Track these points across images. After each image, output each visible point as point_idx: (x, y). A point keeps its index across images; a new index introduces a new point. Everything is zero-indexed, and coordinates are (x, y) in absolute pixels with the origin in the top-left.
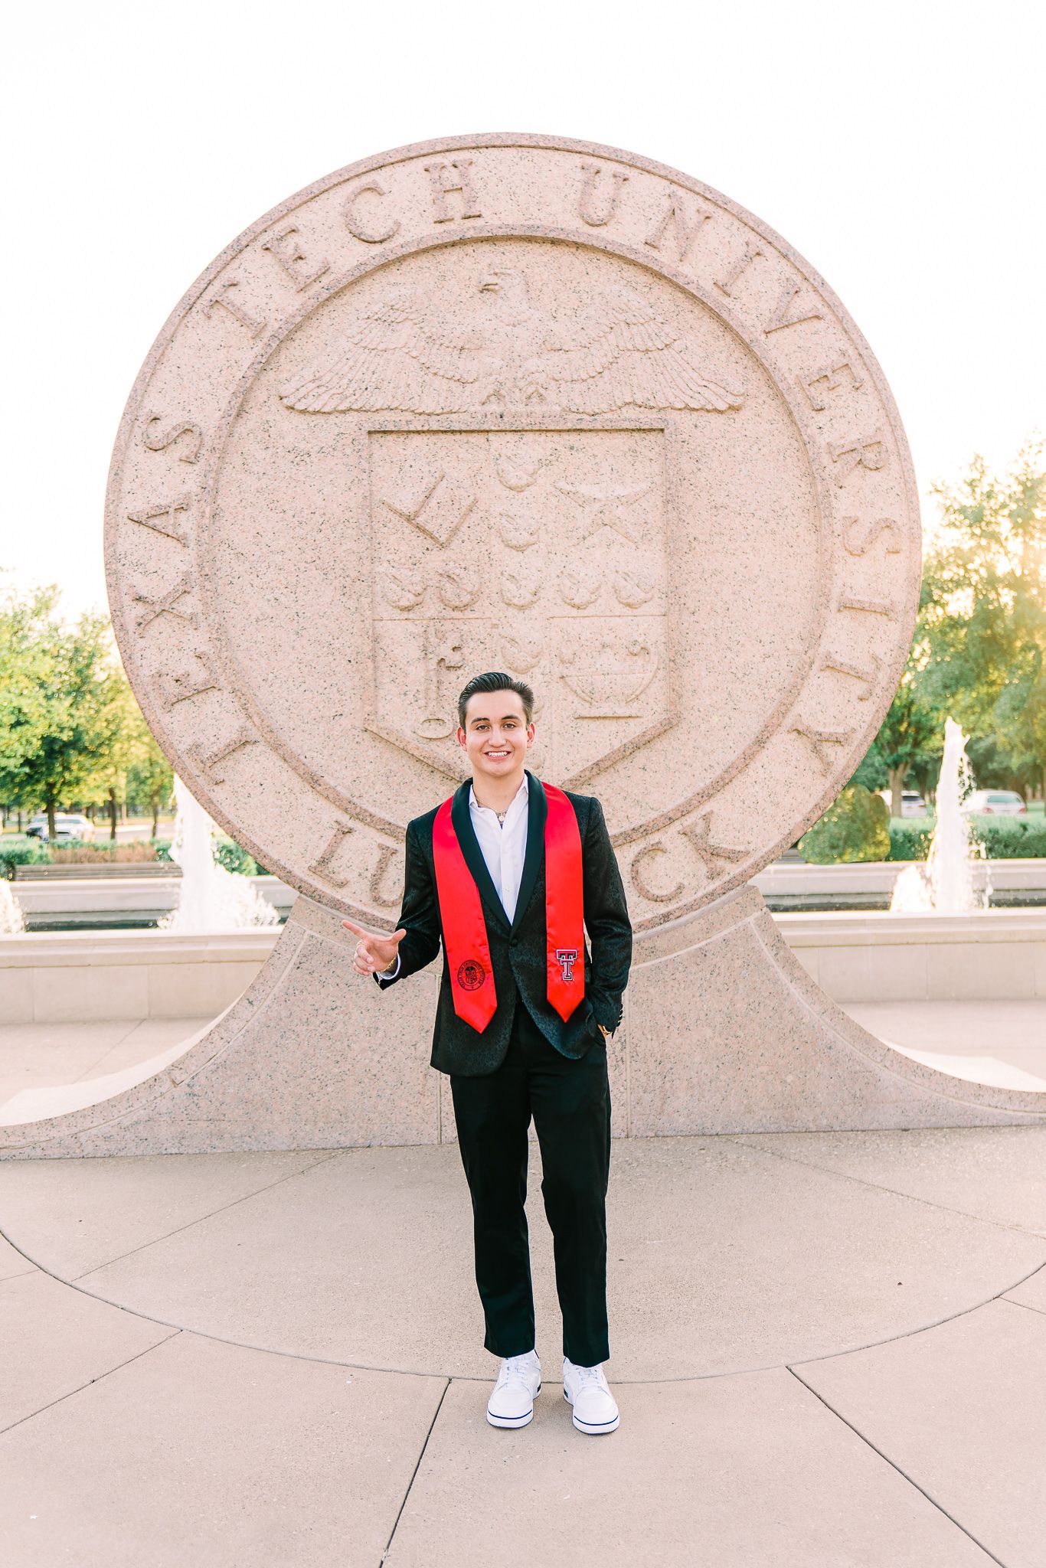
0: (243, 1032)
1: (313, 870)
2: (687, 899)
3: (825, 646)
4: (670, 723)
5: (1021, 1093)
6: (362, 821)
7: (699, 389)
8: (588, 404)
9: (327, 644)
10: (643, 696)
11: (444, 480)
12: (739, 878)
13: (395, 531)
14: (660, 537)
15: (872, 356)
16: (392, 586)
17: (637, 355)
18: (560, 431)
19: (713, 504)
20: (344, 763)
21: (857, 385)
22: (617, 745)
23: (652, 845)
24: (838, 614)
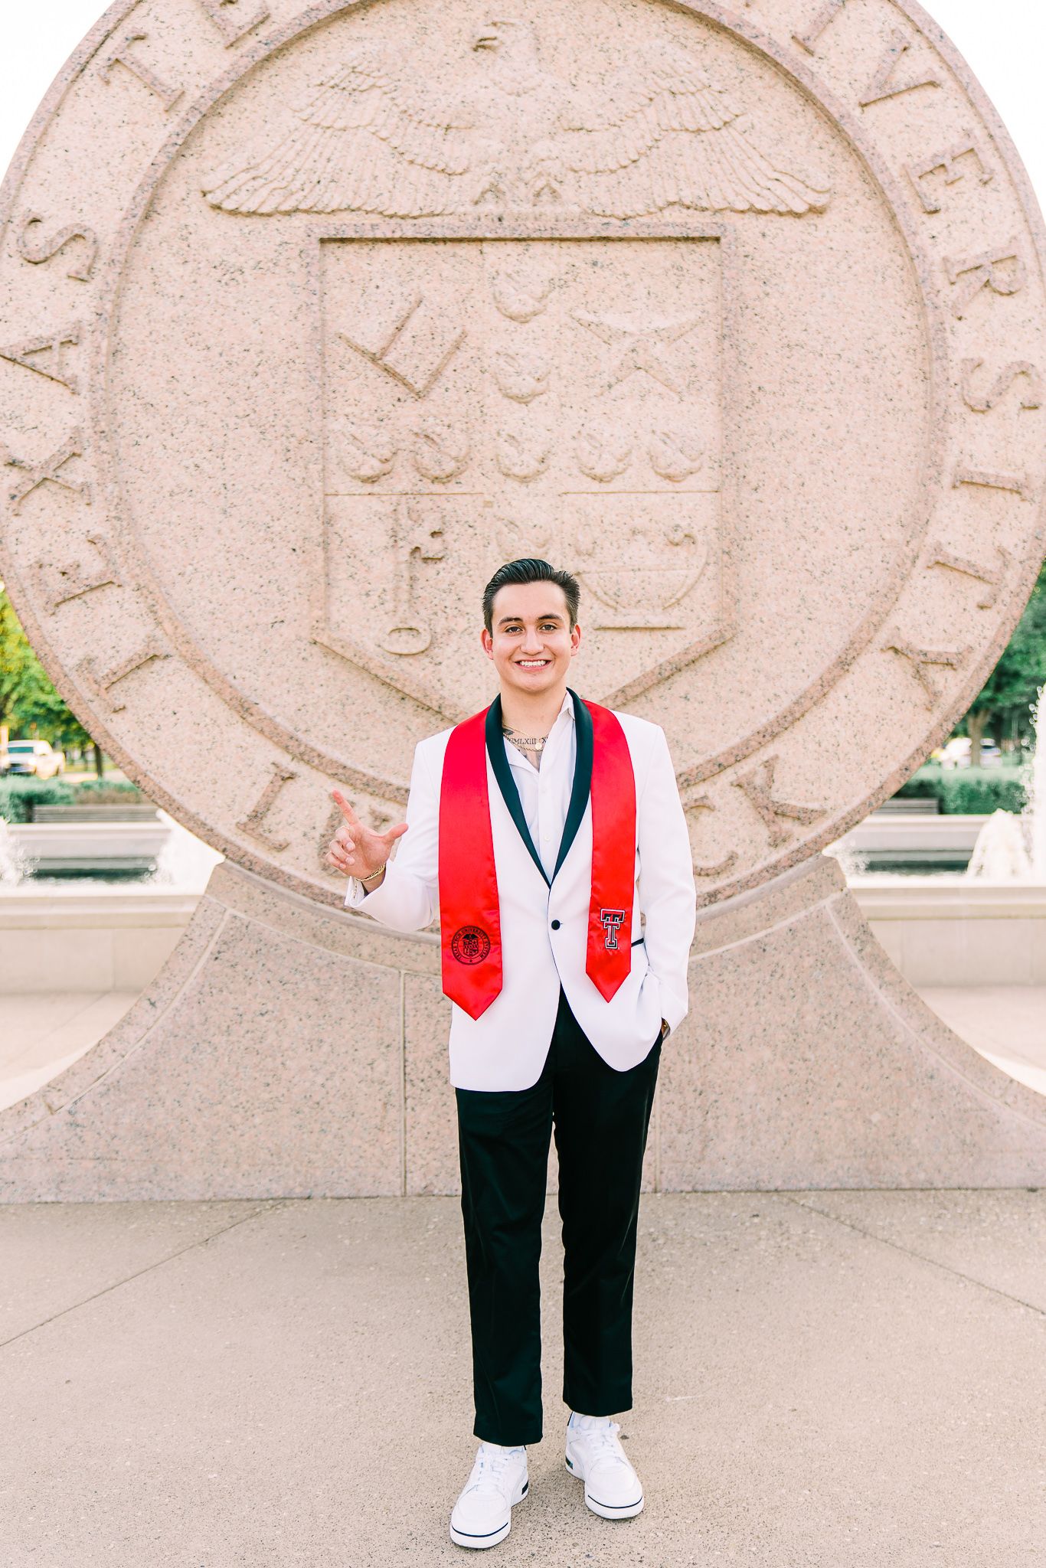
0: (142, 1042)
1: (243, 827)
2: (741, 873)
3: (935, 534)
4: (722, 636)
6: (308, 762)
7: (769, 184)
8: (619, 204)
9: (264, 527)
10: (686, 600)
11: (422, 305)
12: (811, 845)
13: (354, 375)
14: (712, 385)
15: (1007, 138)
16: (352, 449)
17: (685, 137)
18: (578, 240)
19: (785, 341)
20: (286, 685)
21: (986, 177)
22: (650, 665)
23: (696, 800)
24: (953, 492)
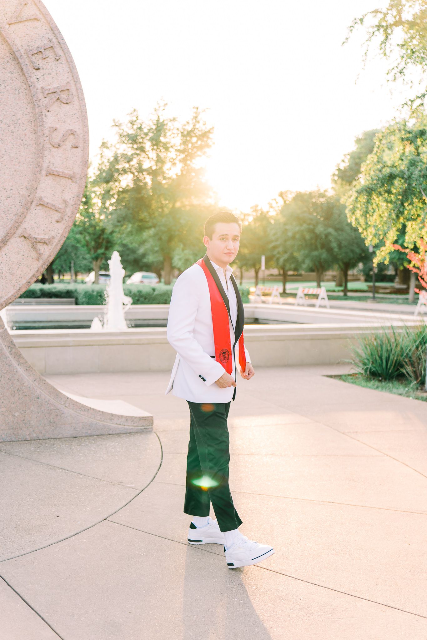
3: (39, 194)
5: (132, 417)
21: (57, 58)
24: (46, 177)
